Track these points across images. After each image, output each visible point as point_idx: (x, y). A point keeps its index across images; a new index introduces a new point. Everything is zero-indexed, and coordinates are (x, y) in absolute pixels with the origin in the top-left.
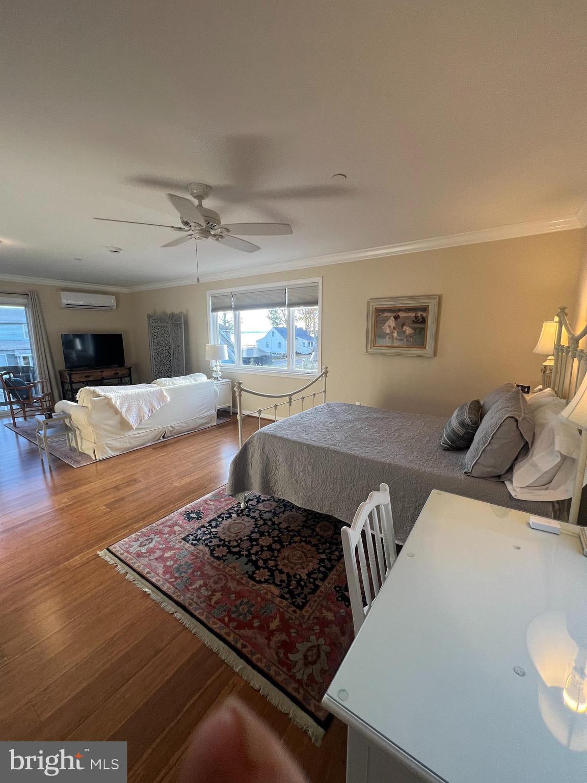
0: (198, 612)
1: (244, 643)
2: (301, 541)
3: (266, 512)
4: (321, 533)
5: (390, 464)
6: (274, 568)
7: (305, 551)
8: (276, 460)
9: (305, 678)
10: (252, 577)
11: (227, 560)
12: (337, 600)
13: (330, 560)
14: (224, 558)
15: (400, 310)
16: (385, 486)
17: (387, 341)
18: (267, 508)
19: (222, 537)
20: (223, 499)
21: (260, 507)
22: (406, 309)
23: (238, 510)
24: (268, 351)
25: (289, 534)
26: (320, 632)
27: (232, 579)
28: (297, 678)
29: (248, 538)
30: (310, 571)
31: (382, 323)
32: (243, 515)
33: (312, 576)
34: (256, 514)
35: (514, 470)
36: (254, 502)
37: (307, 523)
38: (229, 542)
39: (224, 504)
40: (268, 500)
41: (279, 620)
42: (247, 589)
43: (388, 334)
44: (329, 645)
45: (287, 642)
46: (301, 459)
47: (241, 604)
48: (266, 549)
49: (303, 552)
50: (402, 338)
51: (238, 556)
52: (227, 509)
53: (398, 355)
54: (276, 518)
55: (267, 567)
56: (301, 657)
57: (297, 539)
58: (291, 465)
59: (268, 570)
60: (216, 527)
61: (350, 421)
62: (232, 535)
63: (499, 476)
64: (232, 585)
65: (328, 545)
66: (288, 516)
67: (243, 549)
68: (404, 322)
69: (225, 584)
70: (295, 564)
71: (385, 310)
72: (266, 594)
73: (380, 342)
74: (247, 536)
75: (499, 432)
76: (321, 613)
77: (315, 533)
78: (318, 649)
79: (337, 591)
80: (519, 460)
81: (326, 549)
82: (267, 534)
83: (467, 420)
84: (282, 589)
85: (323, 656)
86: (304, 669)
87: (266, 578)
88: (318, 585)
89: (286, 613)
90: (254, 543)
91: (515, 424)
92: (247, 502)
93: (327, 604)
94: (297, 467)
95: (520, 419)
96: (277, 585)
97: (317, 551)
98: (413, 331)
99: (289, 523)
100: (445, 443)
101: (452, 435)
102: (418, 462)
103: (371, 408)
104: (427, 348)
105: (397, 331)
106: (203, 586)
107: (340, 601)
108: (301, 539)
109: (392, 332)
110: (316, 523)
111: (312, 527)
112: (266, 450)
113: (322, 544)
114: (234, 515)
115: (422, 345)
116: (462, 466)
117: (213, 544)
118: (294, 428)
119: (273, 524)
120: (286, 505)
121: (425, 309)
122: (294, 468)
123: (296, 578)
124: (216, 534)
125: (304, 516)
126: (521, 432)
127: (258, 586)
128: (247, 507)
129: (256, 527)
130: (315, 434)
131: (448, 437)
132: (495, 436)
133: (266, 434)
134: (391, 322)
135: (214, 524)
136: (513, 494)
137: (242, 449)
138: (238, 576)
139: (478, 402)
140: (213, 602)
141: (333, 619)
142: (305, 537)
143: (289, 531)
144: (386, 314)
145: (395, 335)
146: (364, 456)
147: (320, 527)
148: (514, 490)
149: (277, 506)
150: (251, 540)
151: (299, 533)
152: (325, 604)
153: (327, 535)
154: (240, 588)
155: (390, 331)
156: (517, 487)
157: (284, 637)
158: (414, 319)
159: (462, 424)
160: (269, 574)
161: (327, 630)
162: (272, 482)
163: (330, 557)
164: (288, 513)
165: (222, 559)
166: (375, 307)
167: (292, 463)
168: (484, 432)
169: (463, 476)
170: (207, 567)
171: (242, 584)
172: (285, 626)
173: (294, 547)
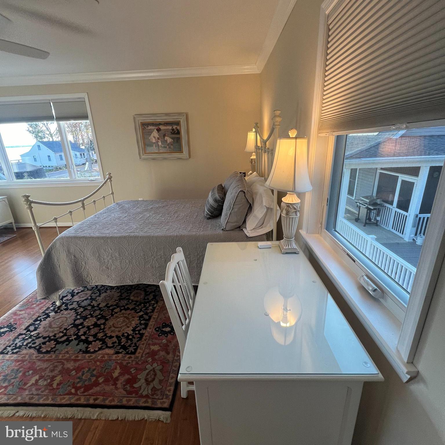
0: (42, 399)
1: (95, 397)
2: (121, 310)
3: (83, 300)
4: (136, 299)
5: (177, 236)
6: (104, 337)
7: (126, 315)
8: (84, 256)
9: (150, 391)
10: (87, 352)
11: (57, 350)
12: (159, 336)
13: (146, 314)
14: (54, 350)
15: (160, 124)
16: (179, 249)
17: (154, 149)
18: (83, 297)
19: (45, 335)
20: (35, 305)
21: (76, 298)
22: (165, 123)
23: (54, 309)
24: (38, 165)
25: (110, 309)
26: (153, 360)
27: (67, 361)
28: (144, 395)
29: (72, 325)
30: (134, 327)
31: (149, 135)
32: (62, 310)
33: (136, 330)
34: (75, 305)
35: (247, 222)
36: (69, 297)
37: (122, 296)
38: (55, 336)
39: (37, 308)
40: (82, 291)
41: (119, 369)
42: (84, 362)
43: (154, 143)
44: (161, 365)
45: (131, 379)
46: (107, 250)
47: (83, 375)
48: (92, 327)
49: (125, 317)
50: (165, 146)
51: (68, 343)
52: (42, 311)
53: (165, 159)
54: (94, 302)
55: (98, 339)
56: (143, 382)
57: (117, 310)
58: (99, 256)
59: (99, 340)
60: (35, 329)
61: (140, 213)
62: (56, 329)
63: (240, 227)
64: (70, 365)
65: (143, 305)
66: (105, 297)
67: (71, 335)
68: (165, 133)
69: (62, 367)
70: (121, 327)
71: (148, 124)
72: (103, 357)
73: (149, 149)
74: (71, 325)
75: (237, 201)
76: (150, 349)
77: (130, 301)
78: (154, 371)
79: (157, 331)
80: (248, 215)
81: (142, 308)
82: (89, 316)
83: (218, 198)
84: (116, 348)
85: (158, 373)
86: (147, 387)
87: (100, 346)
88: (142, 333)
89: (123, 362)
90: (80, 327)
91: (244, 194)
92: (62, 299)
93: (152, 341)
94: (105, 257)
95: (246, 191)
96: (110, 347)
97: (136, 312)
98: (173, 141)
99: (107, 302)
100: (208, 214)
101: (211, 209)
102: (194, 230)
103: (153, 200)
104: (184, 152)
105: (161, 141)
106: (40, 379)
107: (161, 336)
108: (120, 309)
109: (157, 142)
110: (129, 294)
111: (127, 297)
112: (72, 250)
113: (138, 306)
114: (52, 314)
115: (180, 151)
116: (220, 226)
117: (37, 344)
118: (94, 227)
119: (93, 307)
120: (101, 289)
121: (178, 123)
122: (102, 259)
123: (125, 336)
124: (38, 335)
125: (119, 292)
126: (247, 199)
127: (94, 356)
128: (63, 303)
129: (77, 315)
130: (114, 228)
131: (209, 210)
132: (235, 204)
133: (68, 238)
134: (155, 134)
135: (32, 328)
136: (248, 235)
137: (45, 256)
138: (73, 357)
139: (221, 185)
140: (55, 386)
141: (159, 348)
142: (124, 306)
143: (109, 307)
144: (150, 127)
145: (160, 144)
146: (157, 235)
147: (133, 296)
148: (248, 233)
149: (93, 293)
150: (75, 326)
151: (117, 306)
152: (151, 342)
153: (141, 299)
154: (77, 364)
155: (155, 141)
156: (249, 230)
157: (127, 377)
158: (171, 131)
159: (216, 200)
160: (101, 343)
161: (157, 357)
162: (85, 274)
163: (146, 312)
164: (103, 295)
165: (52, 351)
166: (140, 121)
167: (99, 255)
168: (229, 202)
169: (221, 232)
170: (38, 363)
171: (79, 360)
172: (125, 369)
173: (116, 317)
